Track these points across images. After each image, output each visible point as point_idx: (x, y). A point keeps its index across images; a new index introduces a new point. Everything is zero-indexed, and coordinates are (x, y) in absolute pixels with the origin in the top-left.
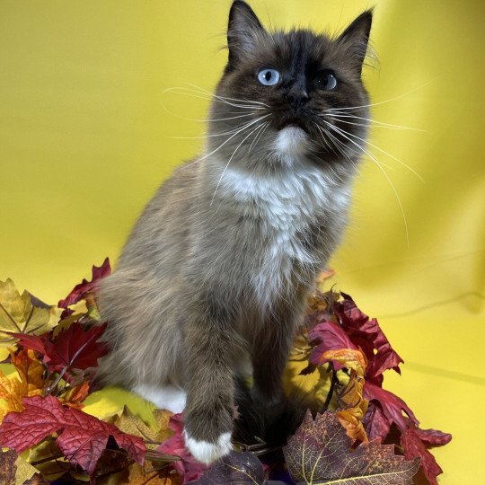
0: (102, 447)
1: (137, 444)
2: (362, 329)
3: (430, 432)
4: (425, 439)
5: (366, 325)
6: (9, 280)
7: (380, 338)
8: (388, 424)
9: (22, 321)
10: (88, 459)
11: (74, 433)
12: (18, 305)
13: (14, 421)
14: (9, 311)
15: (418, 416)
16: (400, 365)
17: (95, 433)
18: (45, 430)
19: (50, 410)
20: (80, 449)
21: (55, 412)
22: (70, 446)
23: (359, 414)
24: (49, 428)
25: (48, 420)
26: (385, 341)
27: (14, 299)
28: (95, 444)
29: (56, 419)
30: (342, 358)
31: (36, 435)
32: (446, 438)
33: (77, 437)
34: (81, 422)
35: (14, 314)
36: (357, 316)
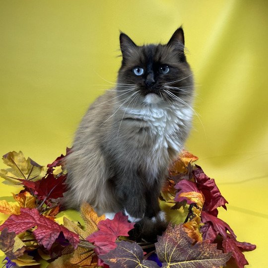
0: (56, 237)
1: (75, 238)
2: (205, 184)
3: (244, 243)
4: (240, 246)
5: (207, 182)
6: (20, 152)
7: (215, 189)
8: (216, 234)
9: (27, 174)
10: (47, 242)
11: (43, 228)
12: (25, 165)
13: (14, 219)
14: (20, 168)
15: (236, 233)
16: (226, 204)
17: (54, 230)
18: (28, 226)
19: (33, 215)
20: (45, 237)
21: (35, 217)
22: (40, 235)
23: (195, 225)
24: (31, 225)
25: (31, 220)
26: (218, 191)
27: (23, 162)
28: (53, 235)
29: (35, 221)
30: (190, 196)
31: (23, 228)
32: (252, 247)
33: (44, 231)
34: (48, 224)
35: (23, 170)
36: (203, 177)
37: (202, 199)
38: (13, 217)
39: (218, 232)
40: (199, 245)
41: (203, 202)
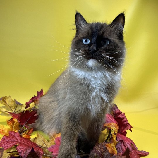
0: (29, 151)
2: (119, 116)
3: (142, 151)
4: (140, 153)
5: (120, 115)
6: (10, 96)
7: (125, 120)
8: (125, 148)
9: (14, 109)
10: (24, 155)
11: (22, 146)
12: (12, 104)
13: (5, 139)
14: (10, 106)
15: (137, 146)
16: (131, 129)
17: (28, 146)
18: (13, 144)
19: (16, 137)
20: (23, 151)
22: (20, 150)
23: (113, 145)
24: (15, 143)
25: (15, 140)
26: (127, 121)
27: (11, 102)
28: (27, 150)
29: (18, 140)
30: (110, 126)
31: (11, 145)
32: (147, 154)
33: (23, 147)
34: (25, 142)
35: (11, 107)
36: (118, 112)
37: (117, 127)
38: (5, 137)
39: (127, 147)
40: (115, 156)
41: (118, 129)
